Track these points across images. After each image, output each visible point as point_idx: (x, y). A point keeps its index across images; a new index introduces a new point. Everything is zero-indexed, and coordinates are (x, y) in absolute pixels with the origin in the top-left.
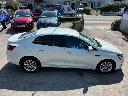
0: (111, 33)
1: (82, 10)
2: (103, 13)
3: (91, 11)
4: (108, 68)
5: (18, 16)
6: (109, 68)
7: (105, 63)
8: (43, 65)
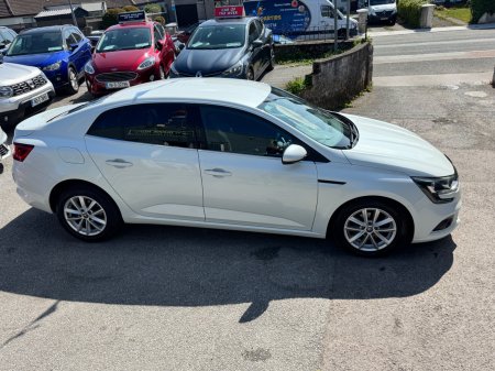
0: (483, 102)
1: (388, 13)
2: (484, 18)
3: (430, 13)
4: (381, 237)
5: (111, 47)
6: (385, 234)
7: (364, 211)
8: (129, 216)
